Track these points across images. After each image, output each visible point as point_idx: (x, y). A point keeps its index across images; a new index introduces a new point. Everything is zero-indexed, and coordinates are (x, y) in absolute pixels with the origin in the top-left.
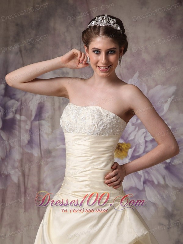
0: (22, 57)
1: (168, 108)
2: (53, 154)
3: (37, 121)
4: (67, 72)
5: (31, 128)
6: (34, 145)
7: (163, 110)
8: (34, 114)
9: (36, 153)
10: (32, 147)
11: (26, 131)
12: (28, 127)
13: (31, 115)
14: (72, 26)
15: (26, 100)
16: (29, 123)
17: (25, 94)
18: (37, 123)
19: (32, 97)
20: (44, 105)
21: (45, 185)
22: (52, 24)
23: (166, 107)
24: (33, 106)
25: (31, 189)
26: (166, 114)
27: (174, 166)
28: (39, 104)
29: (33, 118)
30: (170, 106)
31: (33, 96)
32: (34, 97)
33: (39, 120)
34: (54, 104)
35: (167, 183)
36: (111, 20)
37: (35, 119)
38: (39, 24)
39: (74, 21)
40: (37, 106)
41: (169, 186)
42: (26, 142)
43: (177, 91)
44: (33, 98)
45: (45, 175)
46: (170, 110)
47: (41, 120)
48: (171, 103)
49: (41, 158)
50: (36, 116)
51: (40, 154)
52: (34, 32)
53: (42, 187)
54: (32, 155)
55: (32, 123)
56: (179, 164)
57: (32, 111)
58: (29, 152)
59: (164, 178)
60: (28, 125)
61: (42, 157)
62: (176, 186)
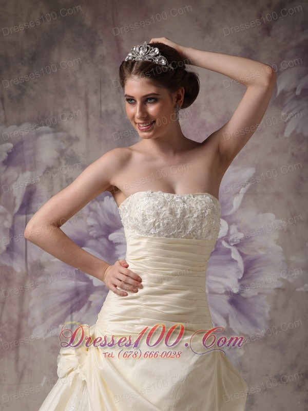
0: (4, 108)
1: (239, 204)
2: (47, 270)
3: (23, 214)
4: (77, 137)
5: (13, 227)
6: (15, 254)
7: (232, 206)
8: (18, 202)
9: (18, 266)
10: (12, 257)
11: (5, 230)
12: (8, 224)
13: (14, 205)
14: (88, 61)
15: (6, 180)
16: (10, 217)
17: (6, 170)
18: (24, 217)
19: (16, 175)
20: (36, 189)
21: (30, 319)
22: (55, 57)
23: (237, 201)
24: (18, 191)
25: (6, 325)
26: (236, 212)
27: (245, 299)
28: (29, 186)
29: (17, 209)
30: (243, 201)
31: (19, 174)
32: (21, 174)
33: (26, 214)
34: (52, 188)
35: (231, 326)
36: (151, 49)
37: (20, 212)
38: (34, 57)
39: (92, 54)
40: (25, 191)
41: (234, 332)
42: (4, 248)
43: (256, 175)
44: (18, 176)
45: (31, 304)
46: (242, 206)
47: (29, 214)
48: (246, 195)
49: (26, 276)
50: (22, 206)
51: (24, 269)
52: (25, 69)
53: (24, 322)
54: (12, 269)
55: (14, 217)
56: (253, 297)
57: (15, 198)
58: (8, 264)
59: (226, 318)
60: (7, 220)
61: (27, 274)
62: (246, 333)
